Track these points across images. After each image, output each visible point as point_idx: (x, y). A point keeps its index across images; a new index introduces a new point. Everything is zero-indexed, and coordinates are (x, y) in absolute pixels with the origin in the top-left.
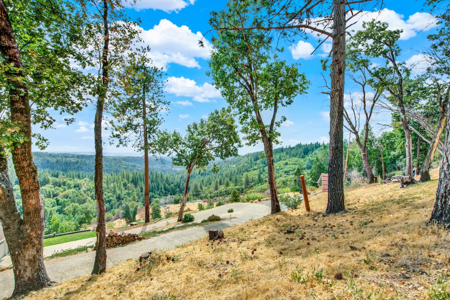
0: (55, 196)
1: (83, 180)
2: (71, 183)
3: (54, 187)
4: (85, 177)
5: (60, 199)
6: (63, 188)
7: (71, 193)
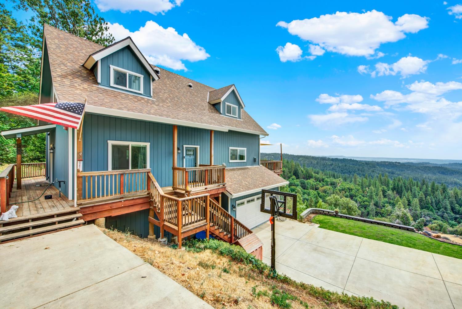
0: (316, 189)
1: (337, 179)
2: (328, 180)
3: (316, 182)
4: (339, 177)
5: (320, 192)
6: (322, 184)
7: (328, 189)
